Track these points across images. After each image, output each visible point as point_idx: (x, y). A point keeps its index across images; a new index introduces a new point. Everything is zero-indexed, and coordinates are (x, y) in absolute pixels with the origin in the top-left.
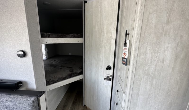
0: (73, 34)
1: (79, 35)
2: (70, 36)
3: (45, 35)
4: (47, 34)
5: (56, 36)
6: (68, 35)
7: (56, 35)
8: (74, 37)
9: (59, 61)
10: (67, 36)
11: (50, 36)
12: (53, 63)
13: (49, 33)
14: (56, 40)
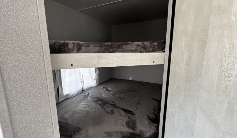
0: (140, 43)
1: (156, 44)
2: (133, 49)
3: (71, 46)
4: (74, 43)
5: (98, 48)
6: (128, 46)
7: (97, 46)
8: (143, 50)
9: (112, 92)
10: (124, 47)
11: (83, 48)
12: (103, 95)
13: (81, 43)
14: (97, 60)
